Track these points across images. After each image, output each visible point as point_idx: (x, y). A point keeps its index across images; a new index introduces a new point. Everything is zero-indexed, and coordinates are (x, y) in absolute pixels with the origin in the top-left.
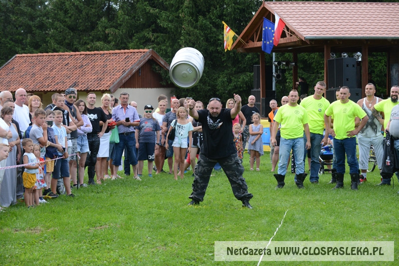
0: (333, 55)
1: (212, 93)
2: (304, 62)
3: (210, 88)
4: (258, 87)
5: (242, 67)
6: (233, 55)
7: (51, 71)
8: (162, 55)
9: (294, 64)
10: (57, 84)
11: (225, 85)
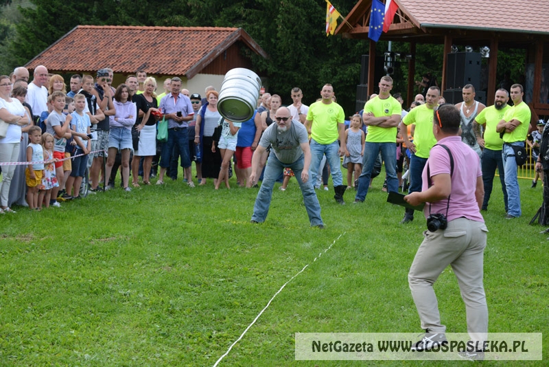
0: (455, 48)
1: (312, 86)
2: (427, 55)
3: (310, 79)
4: (365, 82)
5: (351, 57)
6: (341, 41)
7: (118, 48)
8: (254, 37)
9: (410, 56)
10: (124, 64)
11: (329, 77)
